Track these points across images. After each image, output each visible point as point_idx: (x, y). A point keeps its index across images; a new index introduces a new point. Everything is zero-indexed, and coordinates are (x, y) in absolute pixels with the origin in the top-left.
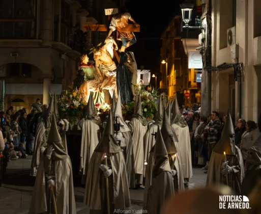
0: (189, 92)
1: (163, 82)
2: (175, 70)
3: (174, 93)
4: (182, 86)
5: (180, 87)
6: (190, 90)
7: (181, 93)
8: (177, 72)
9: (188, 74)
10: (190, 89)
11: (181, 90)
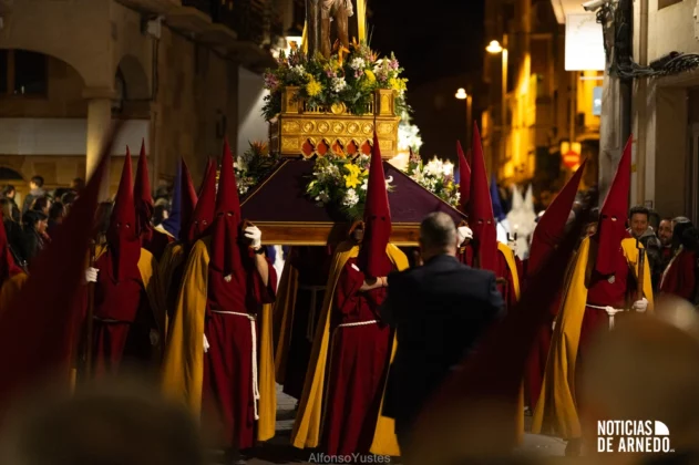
0: (577, 147)
1: (492, 116)
3: (529, 153)
4: (555, 130)
5: (551, 133)
6: (582, 143)
7: (553, 151)
9: (576, 89)
10: (583, 137)
11: (554, 142)
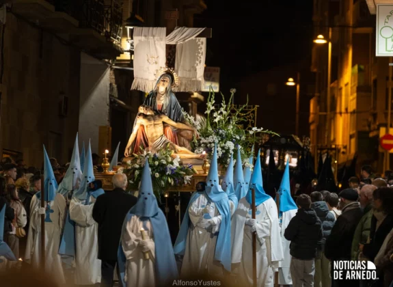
1: (318, 102)
2: (353, 65)
3: (351, 137)
4: (375, 116)
5: (370, 119)
7: (372, 135)
8: (359, 70)
11: (373, 126)
